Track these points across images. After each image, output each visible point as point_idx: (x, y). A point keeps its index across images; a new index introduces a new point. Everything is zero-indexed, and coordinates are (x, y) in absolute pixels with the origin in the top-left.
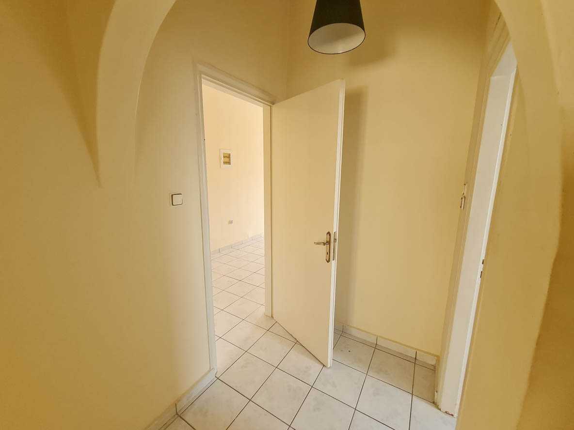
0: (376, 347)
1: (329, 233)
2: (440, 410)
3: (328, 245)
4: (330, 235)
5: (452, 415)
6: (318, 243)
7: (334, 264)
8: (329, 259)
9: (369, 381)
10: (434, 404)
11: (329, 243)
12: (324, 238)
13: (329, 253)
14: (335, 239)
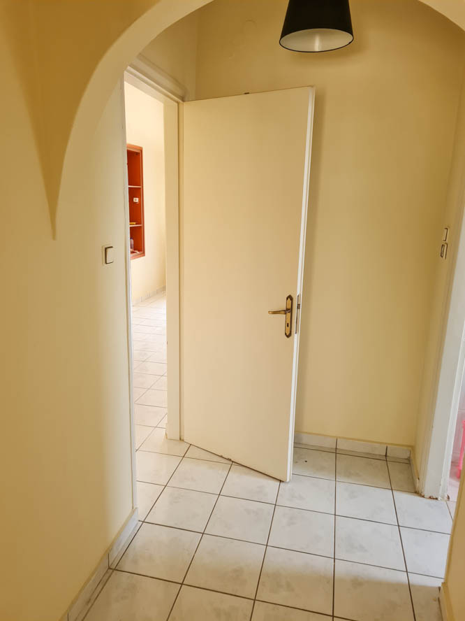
0: (336, 451)
1: (290, 297)
2: (423, 497)
3: (289, 314)
4: (292, 299)
5: (437, 499)
6: (275, 313)
7: (296, 337)
8: (291, 332)
9: (340, 487)
10: (417, 493)
11: (289, 310)
12: (283, 305)
13: (289, 325)
14: (299, 306)
